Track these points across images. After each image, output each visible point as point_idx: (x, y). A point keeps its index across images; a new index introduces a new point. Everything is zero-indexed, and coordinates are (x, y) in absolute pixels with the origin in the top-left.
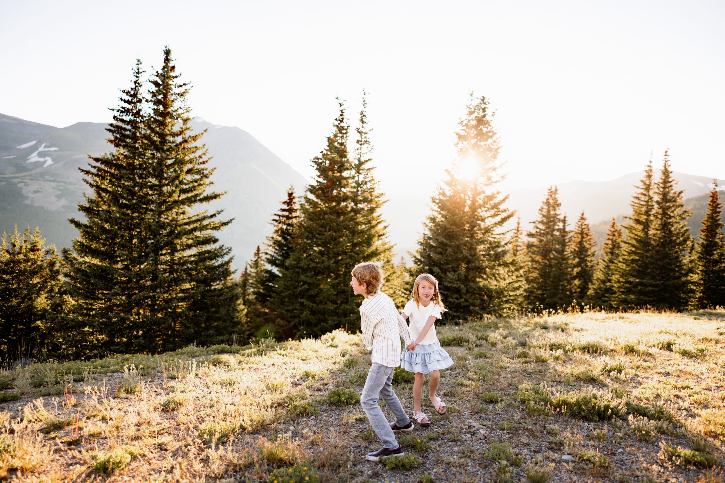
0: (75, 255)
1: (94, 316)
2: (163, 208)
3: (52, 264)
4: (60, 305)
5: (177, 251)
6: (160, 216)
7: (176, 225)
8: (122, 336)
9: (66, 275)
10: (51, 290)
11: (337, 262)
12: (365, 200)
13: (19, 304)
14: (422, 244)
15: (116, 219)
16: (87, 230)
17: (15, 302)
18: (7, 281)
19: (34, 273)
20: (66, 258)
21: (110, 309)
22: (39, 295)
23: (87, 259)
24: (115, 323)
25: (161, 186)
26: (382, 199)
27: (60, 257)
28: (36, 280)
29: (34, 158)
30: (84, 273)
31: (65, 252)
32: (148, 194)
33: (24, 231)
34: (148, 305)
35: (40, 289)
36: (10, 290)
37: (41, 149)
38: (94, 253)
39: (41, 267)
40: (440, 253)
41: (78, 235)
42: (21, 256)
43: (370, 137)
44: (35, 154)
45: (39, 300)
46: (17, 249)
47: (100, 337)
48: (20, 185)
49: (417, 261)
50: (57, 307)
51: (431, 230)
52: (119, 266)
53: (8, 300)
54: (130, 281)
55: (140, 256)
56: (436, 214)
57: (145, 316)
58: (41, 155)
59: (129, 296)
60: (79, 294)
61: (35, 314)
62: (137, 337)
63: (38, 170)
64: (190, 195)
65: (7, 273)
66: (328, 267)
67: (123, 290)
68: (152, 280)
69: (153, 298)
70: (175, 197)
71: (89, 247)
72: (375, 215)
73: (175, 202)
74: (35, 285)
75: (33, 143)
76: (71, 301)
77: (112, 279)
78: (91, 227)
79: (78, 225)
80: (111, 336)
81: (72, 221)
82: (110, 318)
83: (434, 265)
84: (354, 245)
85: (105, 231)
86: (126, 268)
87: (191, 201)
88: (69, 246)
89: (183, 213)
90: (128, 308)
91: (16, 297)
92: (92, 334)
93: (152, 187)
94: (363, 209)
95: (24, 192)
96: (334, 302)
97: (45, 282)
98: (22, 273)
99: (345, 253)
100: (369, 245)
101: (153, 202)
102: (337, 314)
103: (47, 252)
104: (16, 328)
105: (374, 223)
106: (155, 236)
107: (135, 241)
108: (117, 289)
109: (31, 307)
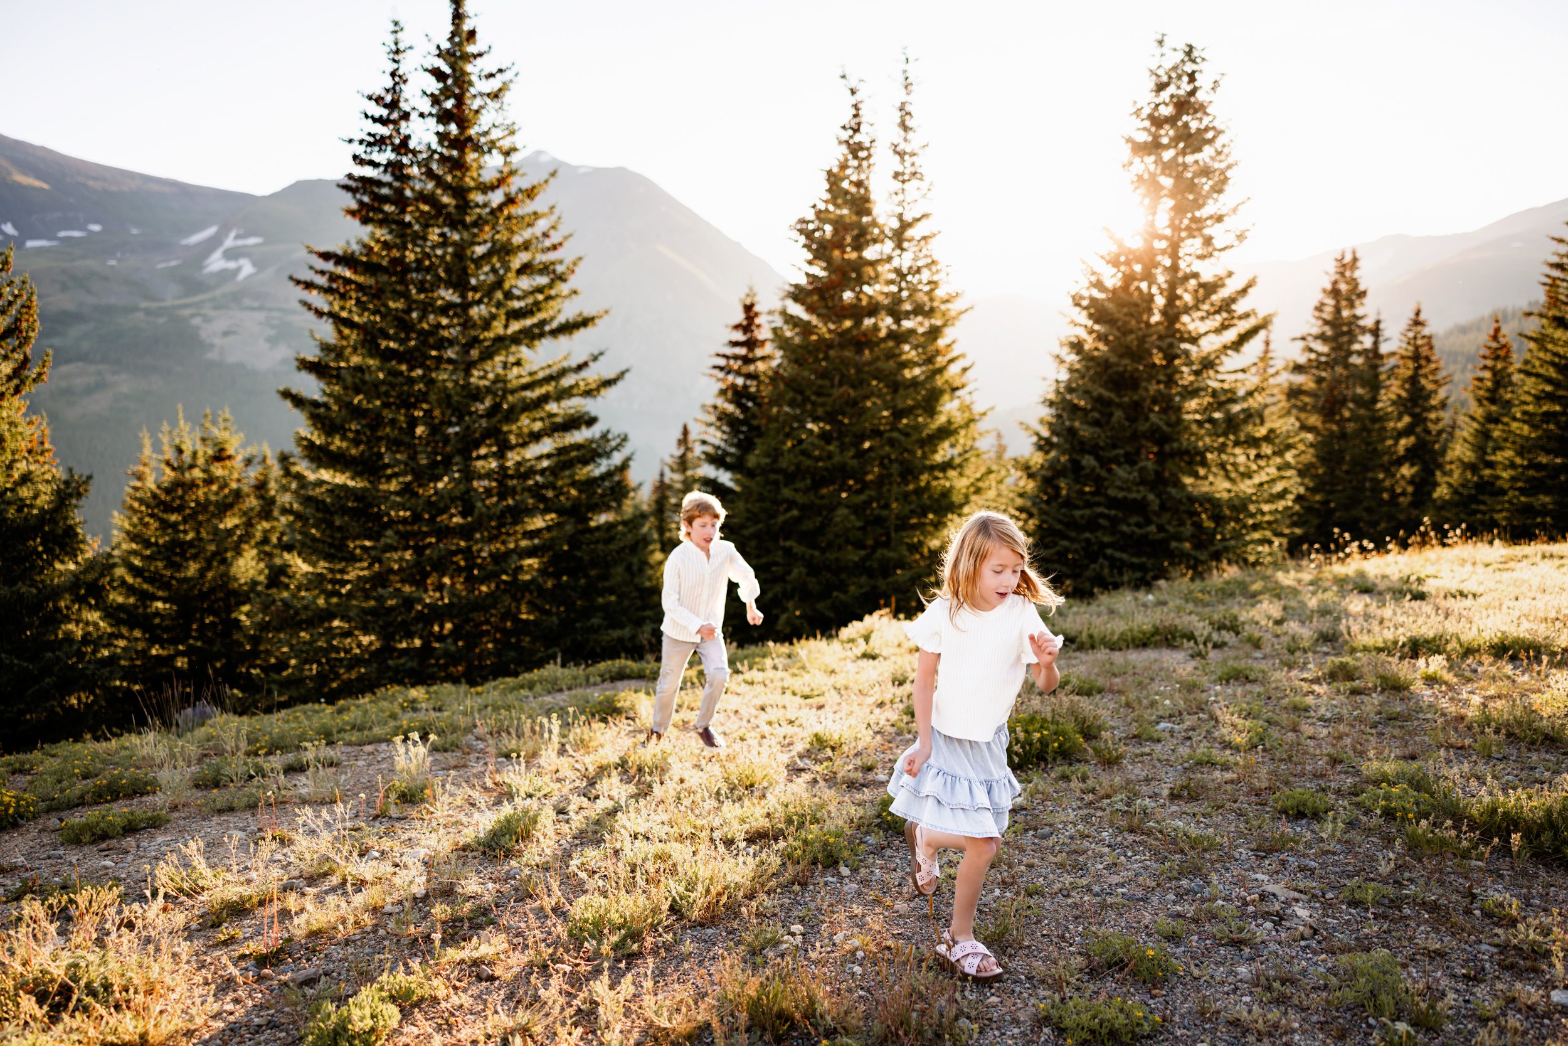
0: (302, 466)
1: (350, 594)
2: (475, 353)
3: (261, 486)
4: (279, 572)
5: (512, 448)
6: (468, 374)
7: (506, 392)
8: (410, 636)
9: (288, 512)
10: (265, 541)
11: (861, 454)
12: (918, 311)
13: (202, 573)
14: (1051, 404)
15: (377, 384)
16: (318, 414)
17: (192, 569)
18: (174, 526)
19: (224, 508)
20: (287, 473)
21: (381, 579)
22: (239, 553)
23: (325, 475)
24: (392, 609)
25: (466, 306)
26: (956, 305)
27: (276, 471)
28: (230, 522)
29: (216, 263)
30: (319, 503)
31: (284, 459)
32: (439, 326)
33: (197, 419)
34: (460, 569)
35: (242, 539)
36: (181, 545)
37: (228, 243)
38: (336, 461)
39: (238, 494)
40: (1093, 423)
41: (302, 426)
42: (197, 473)
43: (925, 165)
44: (217, 254)
45: (241, 562)
46: (187, 457)
47: (365, 640)
48: (196, 321)
49: (1041, 444)
50: (278, 575)
51: (1070, 370)
52: (393, 486)
53: (178, 567)
54: (416, 518)
55: (434, 464)
56: (1082, 336)
57: (453, 593)
58: (230, 255)
59: (417, 551)
60: (315, 551)
61: (234, 593)
62: (441, 638)
63: (228, 288)
64: (528, 322)
65: (173, 511)
66: (843, 467)
67: (404, 537)
68: (464, 515)
69: (467, 553)
70: (498, 328)
71: (326, 450)
72: (940, 343)
73: (499, 339)
74: (230, 532)
75: (213, 231)
76: (300, 566)
77: (379, 516)
78: (327, 406)
79: (299, 402)
80: (387, 637)
81: (286, 394)
82: (380, 599)
83: (1082, 451)
84: (898, 414)
85: (357, 412)
86: (406, 490)
87: (531, 336)
88: (290, 447)
89: (518, 363)
90: (417, 575)
91: (195, 557)
92: (347, 634)
93: (444, 310)
94: (912, 330)
95: (203, 334)
96: (859, 545)
97: (249, 524)
98: (203, 506)
99: (878, 434)
100: (931, 413)
101: (451, 342)
102: (868, 572)
103: (248, 462)
104: (203, 627)
105: (939, 361)
106: (461, 418)
107: (420, 430)
108: (389, 538)
109: (226, 578)
